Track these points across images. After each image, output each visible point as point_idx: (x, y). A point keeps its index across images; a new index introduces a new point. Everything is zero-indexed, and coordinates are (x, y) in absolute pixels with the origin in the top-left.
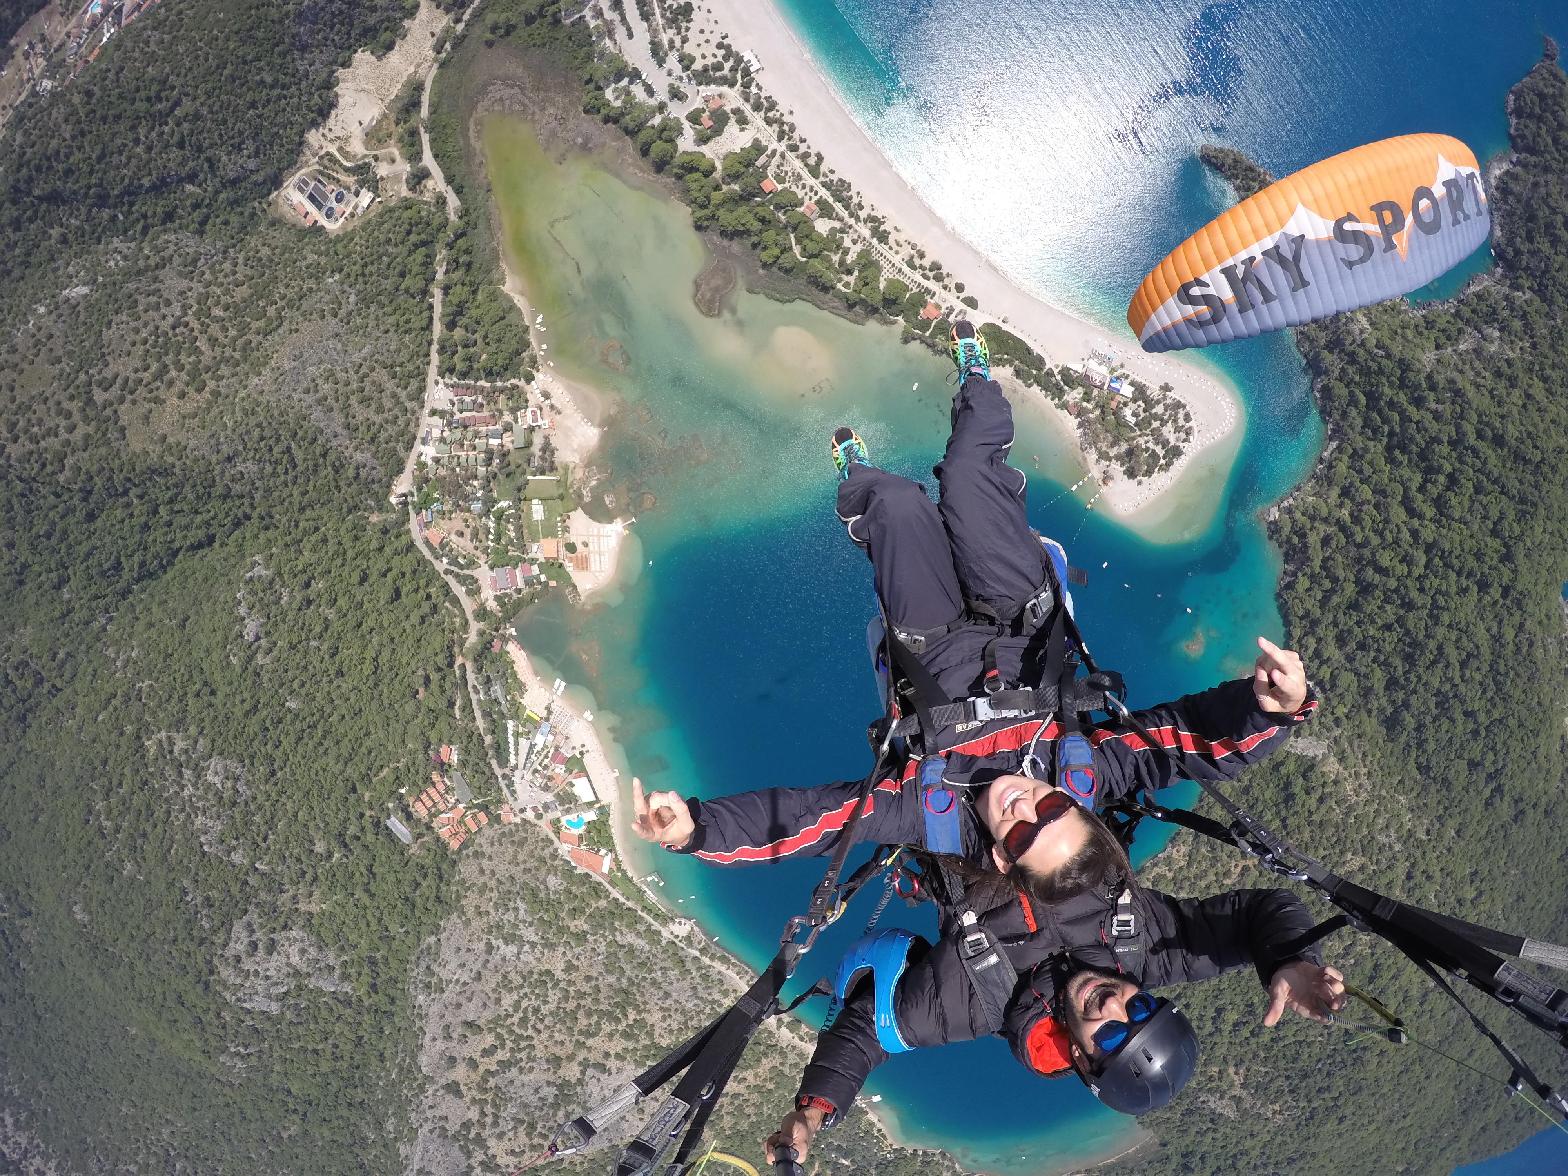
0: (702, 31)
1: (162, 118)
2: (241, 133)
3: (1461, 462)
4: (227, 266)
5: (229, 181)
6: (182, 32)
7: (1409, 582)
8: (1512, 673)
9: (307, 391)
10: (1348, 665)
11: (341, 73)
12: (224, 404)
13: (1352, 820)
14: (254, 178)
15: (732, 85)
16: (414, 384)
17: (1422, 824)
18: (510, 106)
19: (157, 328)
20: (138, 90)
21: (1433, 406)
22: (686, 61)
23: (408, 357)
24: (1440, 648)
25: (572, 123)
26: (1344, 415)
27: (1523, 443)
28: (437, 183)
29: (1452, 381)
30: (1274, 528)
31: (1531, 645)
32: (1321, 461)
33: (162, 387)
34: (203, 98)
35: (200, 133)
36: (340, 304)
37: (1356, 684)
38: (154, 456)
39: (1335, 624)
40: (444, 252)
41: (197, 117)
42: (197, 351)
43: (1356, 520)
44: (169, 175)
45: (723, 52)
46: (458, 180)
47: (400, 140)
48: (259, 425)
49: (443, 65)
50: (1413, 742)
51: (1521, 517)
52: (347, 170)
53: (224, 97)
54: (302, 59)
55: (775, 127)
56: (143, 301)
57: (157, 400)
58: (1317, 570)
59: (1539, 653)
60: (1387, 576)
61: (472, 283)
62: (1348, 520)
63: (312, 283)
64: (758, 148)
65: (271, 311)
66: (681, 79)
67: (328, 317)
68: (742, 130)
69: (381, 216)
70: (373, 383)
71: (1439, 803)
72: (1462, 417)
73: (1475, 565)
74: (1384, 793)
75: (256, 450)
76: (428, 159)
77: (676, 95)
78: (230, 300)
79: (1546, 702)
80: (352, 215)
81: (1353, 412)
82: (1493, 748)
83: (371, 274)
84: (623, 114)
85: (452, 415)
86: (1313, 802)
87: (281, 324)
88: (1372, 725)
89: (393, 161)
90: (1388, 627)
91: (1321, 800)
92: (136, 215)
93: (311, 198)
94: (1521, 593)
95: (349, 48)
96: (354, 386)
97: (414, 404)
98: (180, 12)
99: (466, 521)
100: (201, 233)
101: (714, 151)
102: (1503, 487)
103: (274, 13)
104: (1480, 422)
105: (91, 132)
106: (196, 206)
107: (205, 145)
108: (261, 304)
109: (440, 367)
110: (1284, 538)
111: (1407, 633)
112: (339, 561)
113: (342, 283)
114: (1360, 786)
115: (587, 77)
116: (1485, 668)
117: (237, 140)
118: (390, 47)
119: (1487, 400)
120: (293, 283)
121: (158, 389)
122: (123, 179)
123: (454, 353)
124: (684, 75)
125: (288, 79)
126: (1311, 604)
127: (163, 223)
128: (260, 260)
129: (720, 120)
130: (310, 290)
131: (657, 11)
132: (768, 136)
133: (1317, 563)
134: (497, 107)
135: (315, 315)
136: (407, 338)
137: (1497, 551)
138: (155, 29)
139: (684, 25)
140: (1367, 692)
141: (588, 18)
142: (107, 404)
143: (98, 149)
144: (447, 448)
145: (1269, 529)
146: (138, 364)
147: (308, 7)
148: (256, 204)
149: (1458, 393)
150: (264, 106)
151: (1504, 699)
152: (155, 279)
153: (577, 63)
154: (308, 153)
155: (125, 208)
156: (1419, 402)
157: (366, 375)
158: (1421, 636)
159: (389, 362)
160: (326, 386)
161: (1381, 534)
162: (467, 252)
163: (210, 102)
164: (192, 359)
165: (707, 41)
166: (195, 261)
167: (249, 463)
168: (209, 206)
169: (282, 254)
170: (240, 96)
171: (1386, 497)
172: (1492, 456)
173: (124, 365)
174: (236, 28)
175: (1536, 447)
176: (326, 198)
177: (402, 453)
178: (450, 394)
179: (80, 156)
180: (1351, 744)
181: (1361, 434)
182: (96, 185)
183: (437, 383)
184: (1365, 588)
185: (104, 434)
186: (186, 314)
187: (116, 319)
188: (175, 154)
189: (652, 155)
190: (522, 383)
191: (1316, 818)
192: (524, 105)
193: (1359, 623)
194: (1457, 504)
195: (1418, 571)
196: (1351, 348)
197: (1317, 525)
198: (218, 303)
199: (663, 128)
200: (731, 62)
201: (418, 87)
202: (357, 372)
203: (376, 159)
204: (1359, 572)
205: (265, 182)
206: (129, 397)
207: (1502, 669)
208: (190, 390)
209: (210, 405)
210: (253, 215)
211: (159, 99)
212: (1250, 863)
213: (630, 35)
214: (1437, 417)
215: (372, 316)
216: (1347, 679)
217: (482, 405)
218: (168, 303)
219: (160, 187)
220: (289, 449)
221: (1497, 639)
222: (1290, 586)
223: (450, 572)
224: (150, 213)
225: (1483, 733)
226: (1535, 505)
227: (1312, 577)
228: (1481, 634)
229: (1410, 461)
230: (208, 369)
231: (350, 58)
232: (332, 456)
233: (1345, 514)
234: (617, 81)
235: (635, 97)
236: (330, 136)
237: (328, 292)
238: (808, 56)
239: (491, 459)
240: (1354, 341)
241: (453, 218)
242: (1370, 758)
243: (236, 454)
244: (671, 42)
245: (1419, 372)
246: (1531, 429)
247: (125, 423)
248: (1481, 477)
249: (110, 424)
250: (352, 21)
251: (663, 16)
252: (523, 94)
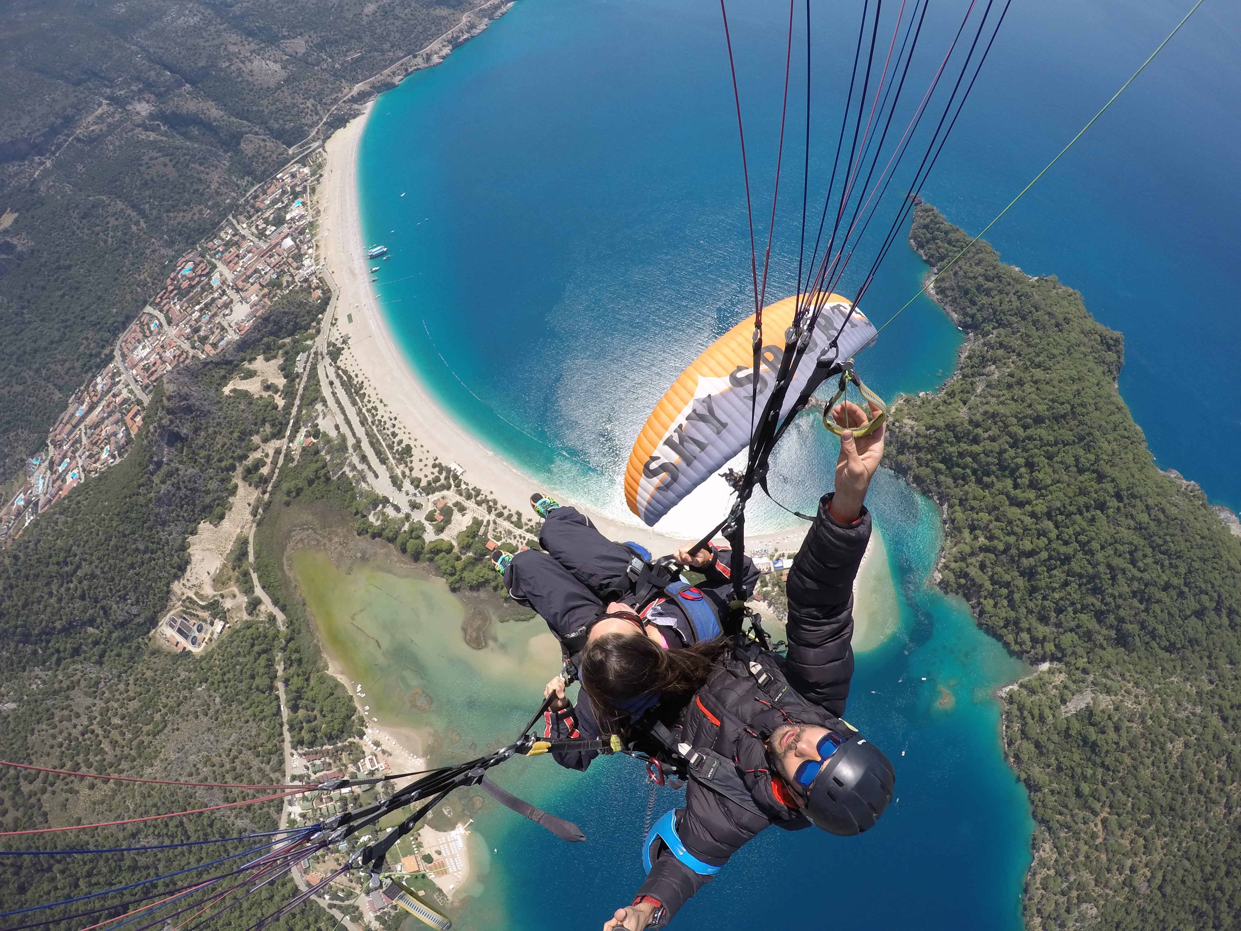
0: (421, 460)
1: (68, 578)
2: (125, 587)
3: (1027, 451)
4: (122, 687)
5: (119, 623)
6: (80, 516)
7: (1054, 545)
8: (1168, 538)
9: (191, 775)
10: (1061, 630)
11: (190, 539)
12: (126, 791)
13: (1150, 722)
14: (137, 620)
15: (449, 488)
16: (275, 759)
17: (1202, 681)
18: (308, 543)
19: (70, 734)
20: (50, 557)
21: (986, 435)
22: (416, 482)
23: (266, 738)
24: (1109, 566)
25: (351, 545)
26: (938, 484)
27: (1053, 408)
28: (267, 606)
29: (985, 413)
30: (944, 585)
31: (1163, 511)
32: (945, 522)
33: (76, 780)
34: (97, 562)
35: (96, 588)
36: (209, 705)
37: (1076, 637)
38: (72, 836)
39: (1030, 612)
40: (280, 654)
41: (93, 576)
42: (102, 751)
43: (991, 538)
44: (75, 621)
45: (437, 469)
46: (281, 602)
47: (238, 580)
48: (155, 805)
49: (258, 525)
50: (1147, 638)
51: (1088, 448)
52: (203, 608)
53: (111, 561)
54: (163, 531)
55: (484, 505)
56: (58, 714)
57: (71, 791)
58: (991, 588)
59: (1174, 511)
60: (1037, 553)
61: (304, 673)
62: (987, 542)
63: (186, 693)
64: (477, 523)
65: (157, 717)
66: (415, 495)
67: (201, 716)
68: (463, 515)
69: (231, 636)
70: (242, 763)
71: (1201, 658)
72: (1006, 426)
73: (1085, 499)
74: (1157, 686)
75: (155, 827)
76: (259, 592)
77: (415, 506)
78: (125, 711)
79: (1206, 533)
80: (210, 640)
81: (942, 478)
82: (1202, 592)
83: (229, 680)
84: (383, 529)
85: (309, 777)
86: (1112, 735)
87: (165, 726)
88: (1110, 653)
89: (234, 596)
90: (1066, 584)
91: (1117, 729)
92: (51, 650)
93: (180, 631)
94: (1128, 489)
95: (195, 521)
96: (228, 766)
97: (278, 774)
98: (78, 502)
99: (337, 860)
100: (100, 663)
101: (450, 535)
102: (1063, 442)
103: (141, 500)
104: (1019, 420)
105: (17, 586)
106: (96, 643)
107: (100, 597)
108: (149, 712)
109: (292, 742)
110: (955, 586)
111: (1081, 576)
112: (237, 913)
113: (209, 690)
114: (1136, 696)
115: (354, 511)
116: (1149, 551)
117: (122, 592)
118: (222, 517)
119: (1013, 405)
120: (172, 695)
121: (72, 782)
122: (41, 622)
123: (301, 729)
124: (416, 492)
125: (154, 546)
126: (1005, 612)
127: (72, 656)
128: (146, 680)
129: (447, 513)
130: (185, 698)
131: (390, 456)
132: (482, 513)
133: (988, 585)
134: (300, 546)
135: (191, 717)
136: (263, 724)
137: (1092, 480)
138: (61, 513)
139: (408, 460)
140: (1088, 636)
141: (347, 473)
142: (32, 794)
143: (23, 598)
144: (310, 804)
145: (941, 588)
146: (56, 763)
147: (164, 494)
148: (140, 640)
149: (994, 416)
150: (140, 567)
151: (1179, 557)
152: (67, 698)
153: (346, 503)
154: (174, 599)
155: (44, 644)
156: (976, 440)
157: (236, 757)
158: (1091, 570)
159: (252, 745)
160: (205, 769)
161: (1013, 533)
162: (297, 651)
163: (101, 565)
164: (99, 758)
165: (426, 465)
166: (97, 683)
167: (150, 838)
168: (105, 643)
169: (162, 674)
170: (122, 560)
171: (998, 509)
172: (1041, 432)
173: (45, 763)
174: (116, 511)
175: (1062, 404)
176: (190, 630)
177: (275, 816)
178: (304, 761)
179: (10, 603)
180: (1107, 677)
181: (957, 486)
182: (21, 626)
183: (292, 755)
184: (1030, 574)
185: (30, 818)
186: (92, 724)
187: (38, 727)
188: (78, 604)
189: (409, 550)
190: (357, 740)
191: (1124, 743)
192: (317, 540)
193: (1044, 598)
194: (1044, 476)
195: (1053, 534)
196: (913, 442)
197: (969, 561)
198: (116, 715)
199: (412, 531)
200: (444, 474)
201: (243, 542)
202: (228, 755)
203: (222, 596)
204: (1018, 567)
205: (145, 623)
206: (49, 789)
207: (1160, 542)
208: (98, 782)
209: (115, 792)
210: (138, 648)
211: (66, 564)
212: (1104, 815)
213: (377, 476)
214: (993, 439)
215: (234, 712)
216: (1067, 639)
217: (330, 764)
218: (78, 716)
219: (68, 629)
220: (181, 823)
221: (1139, 528)
222: (982, 613)
223: (334, 906)
224: (61, 649)
225: (1186, 589)
226: (1089, 434)
227: (992, 595)
228: (1126, 534)
229: (997, 477)
230: (111, 765)
231: (196, 528)
232: (218, 825)
233: (982, 540)
234: (375, 508)
235: (388, 516)
236: (188, 584)
237: (199, 697)
238: (491, 453)
239: (346, 805)
240: (912, 437)
241: (283, 629)
242: (1128, 674)
243: (139, 831)
244: (403, 473)
245: (962, 424)
246: (1051, 397)
247: (47, 809)
248: (1044, 448)
249: (35, 810)
250: (194, 502)
251: (394, 458)
252: (315, 533)
